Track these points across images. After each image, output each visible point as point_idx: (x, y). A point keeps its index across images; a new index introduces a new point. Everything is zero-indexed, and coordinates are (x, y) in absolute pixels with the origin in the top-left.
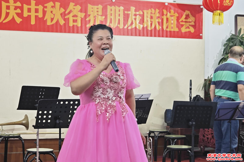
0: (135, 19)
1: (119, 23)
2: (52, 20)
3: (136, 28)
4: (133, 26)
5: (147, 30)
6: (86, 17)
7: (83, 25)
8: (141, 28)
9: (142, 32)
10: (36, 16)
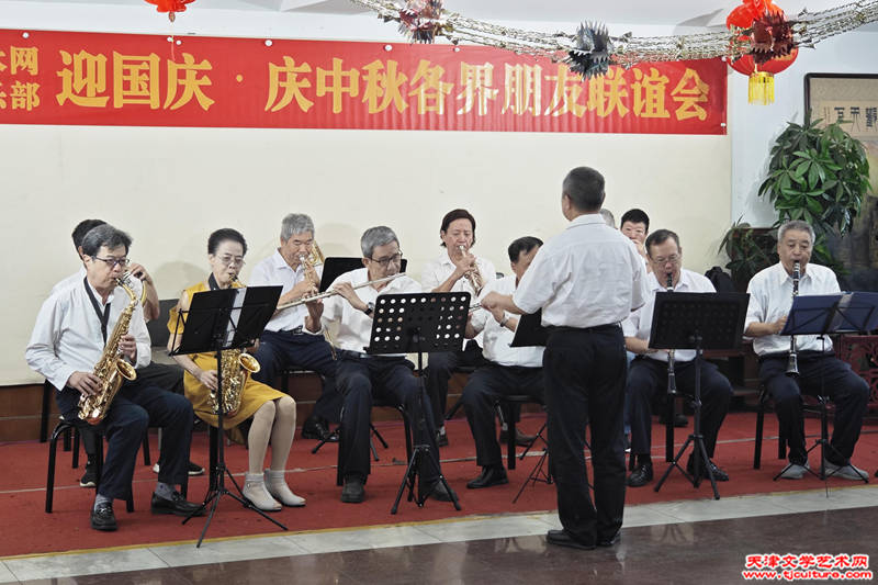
0: (569, 93)
1: (532, 104)
2: (380, 101)
3: (570, 113)
4: (565, 109)
5: (597, 117)
6: (455, 92)
7: (450, 111)
8: (582, 114)
9: (584, 122)
10: (344, 94)
